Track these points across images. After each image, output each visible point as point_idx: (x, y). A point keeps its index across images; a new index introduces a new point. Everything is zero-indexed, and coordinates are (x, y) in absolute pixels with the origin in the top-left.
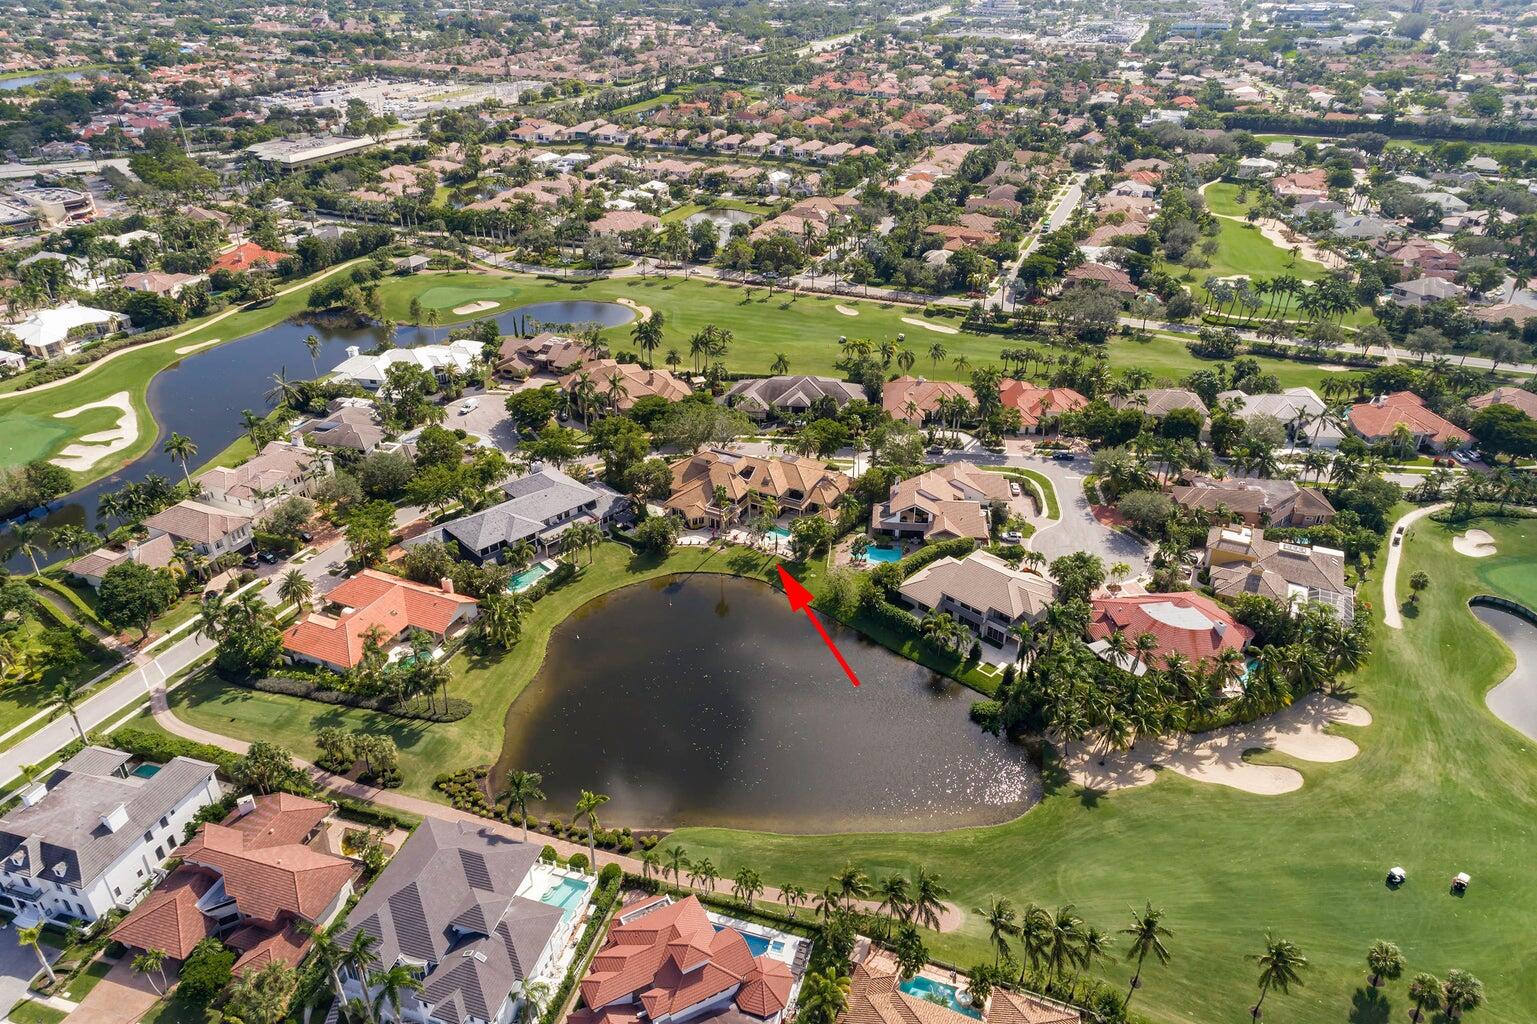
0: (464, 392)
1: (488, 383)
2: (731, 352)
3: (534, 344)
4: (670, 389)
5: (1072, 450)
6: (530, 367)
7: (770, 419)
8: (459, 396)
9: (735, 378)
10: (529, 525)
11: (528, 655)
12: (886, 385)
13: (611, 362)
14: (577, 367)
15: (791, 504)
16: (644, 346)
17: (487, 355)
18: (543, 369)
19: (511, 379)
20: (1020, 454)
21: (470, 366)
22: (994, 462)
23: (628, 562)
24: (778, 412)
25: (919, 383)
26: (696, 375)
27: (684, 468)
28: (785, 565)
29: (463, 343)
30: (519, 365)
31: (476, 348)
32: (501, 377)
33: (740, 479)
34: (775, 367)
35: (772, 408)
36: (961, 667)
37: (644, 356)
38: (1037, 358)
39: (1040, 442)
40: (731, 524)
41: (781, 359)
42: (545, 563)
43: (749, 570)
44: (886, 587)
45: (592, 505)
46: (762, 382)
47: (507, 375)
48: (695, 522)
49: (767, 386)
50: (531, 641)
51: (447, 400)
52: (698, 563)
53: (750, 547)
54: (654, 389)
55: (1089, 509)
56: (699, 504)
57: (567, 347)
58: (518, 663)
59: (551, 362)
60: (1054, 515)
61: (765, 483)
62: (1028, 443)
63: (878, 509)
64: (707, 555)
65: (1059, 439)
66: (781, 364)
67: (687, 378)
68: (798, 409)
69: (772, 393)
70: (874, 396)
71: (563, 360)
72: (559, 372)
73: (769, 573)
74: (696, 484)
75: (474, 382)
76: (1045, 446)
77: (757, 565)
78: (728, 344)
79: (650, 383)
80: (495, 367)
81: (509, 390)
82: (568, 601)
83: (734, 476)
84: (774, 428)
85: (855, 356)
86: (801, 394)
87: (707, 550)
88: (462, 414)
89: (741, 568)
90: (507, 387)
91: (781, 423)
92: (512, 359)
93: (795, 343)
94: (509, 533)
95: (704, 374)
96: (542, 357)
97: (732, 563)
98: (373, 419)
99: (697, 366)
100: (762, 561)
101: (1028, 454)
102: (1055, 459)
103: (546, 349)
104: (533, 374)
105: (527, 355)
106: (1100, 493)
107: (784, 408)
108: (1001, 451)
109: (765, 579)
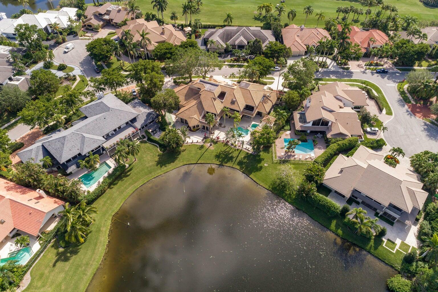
0: (67, 38)
1: (80, 33)
2: (202, 11)
3: (102, 10)
4: (173, 37)
5: (385, 67)
6: (101, 23)
7: (227, 52)
8: (64, 41)
9: (206, 27)
10: (95, 141)
11: (96, 245)
12: (284, 31)
13: (142, 21)
14: (125, 23)
15: (248, 113)
16: (159, 10)
17: (79, 16)
18: (108, 24)
19: (92, 30)
20: (358, 70)
21: (69, 23)
22: (347, 76)
23: (157, 159)
24: (230, 48)
25: (302, 29)
26: (186, 26)
27: (185, 91)
28: (248, 156)
29: (65, 9)
30: (95, 22)
31: (72, 12)
32: (87, 29)
33: (218, 101)
34: (226, 21)
35: (227, 46)
36: (372, 243)
37: (159, 15)
38: (356, 11)
39: (367, 63)
40: (215, 128)
41: (229, 16)
42: (108, 162)
43: (228, 161)
44: (316, 182)
45: (134, 120)
46: (221, 31)
47: (90, 28)
48: (194, 127)
49: (224, 33)
50: (99, 231)
51: (58, 44)
52: (198, 156)
53: (226, 144)
54: (165, 37)
55: (406, 107)
56: (195, 116)
57: (119, 11)
58: (89, 253)
59: (112, 20)
60: (389, 113)
61: (233, 103)
62: (360, 62)
63: (297, 115)
64: (203, 150)
65: (376, 60)
66: (229, 18)
67: (181, 28)
68: (241, 47)
69: (226, 37)
70: (278, 37)
71: (118, 19)
72: (117, 26)
73: (240, 163)
74: (193, 103)
75: (71, 32)
76: (371, 65)
77: (232, 158)
78: (200, 7)
79: (163, 33)
80: (84, 22)
81: (90, 38)
82: (122, 192)
83: (215, 99)
84: (229, 58)
85: (264, 12)
86: (242, 38)
87: (202, 147)
88: (65, 52)
89: (224, 159)
90: (89, 35)
91: (232, 55)
92: (91, 19)
93: (233, 6)
94: (82, 148)
95: (190, 25)
96: (107, 17)
97: (218, 157)
98: (8, 61)
99: (186, 20)
100: (235, 154)
101: (363, 70)
102: (377, 73)
103: (108, 13)
104: (103, 27)
105: (99, 16)
106: (408, 95)
107: (234, 46)
108: (348, 68)
109: (238, 167)
